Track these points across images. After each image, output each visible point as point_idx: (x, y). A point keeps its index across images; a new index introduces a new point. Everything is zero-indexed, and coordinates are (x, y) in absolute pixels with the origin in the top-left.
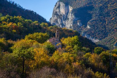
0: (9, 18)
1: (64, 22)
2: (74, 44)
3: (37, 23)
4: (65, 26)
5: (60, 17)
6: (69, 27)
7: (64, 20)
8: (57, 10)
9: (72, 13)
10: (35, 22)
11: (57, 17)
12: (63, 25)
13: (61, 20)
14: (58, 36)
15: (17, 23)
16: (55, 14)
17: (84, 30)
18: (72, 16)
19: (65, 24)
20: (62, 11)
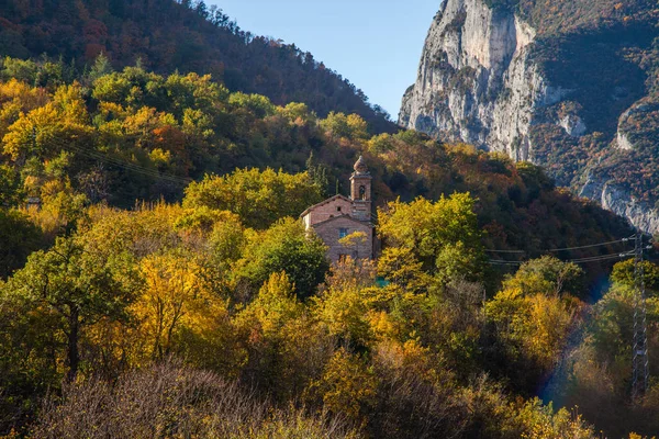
0: (142, 84)
1: (481, 110)
2: (444, 236)
3: (300, 112)
4: (486, 132)
5: (462, 81)
6: (511, 140)
7: (486, 102)
8: (449, 44)
9: (528, 64)
10: (288, 107)
11: (445, 84)
12: (474, 126)
13: (470, 99)
14: (361, 191)
15: (178, 115)
16: (436, 63)
17: (597, 158)
18: (529, 77)
19: (490, 121)
20: (477, 48)
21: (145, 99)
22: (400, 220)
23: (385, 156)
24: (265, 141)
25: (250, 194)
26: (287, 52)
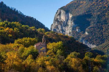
1: (64, 28)
3: (34, 28)
4: (65, 31)
5: (60, 23)
6: (68, 33)
7: (64, 27)
8: (58, 17)
9: (71, 20)
10: (32, 27)
11: (58, 24)
12: (63, 30)
13: (62, 26)
16: (56, 20)
17: (82, 36)
18: (71, 22)
19: (65, 30)
20: (63, 18)
21: (8, 26)
22: (50, 46)
23: (48, 35)
24: (28, 33)
25: (26, 42)
26: (31, 19)
